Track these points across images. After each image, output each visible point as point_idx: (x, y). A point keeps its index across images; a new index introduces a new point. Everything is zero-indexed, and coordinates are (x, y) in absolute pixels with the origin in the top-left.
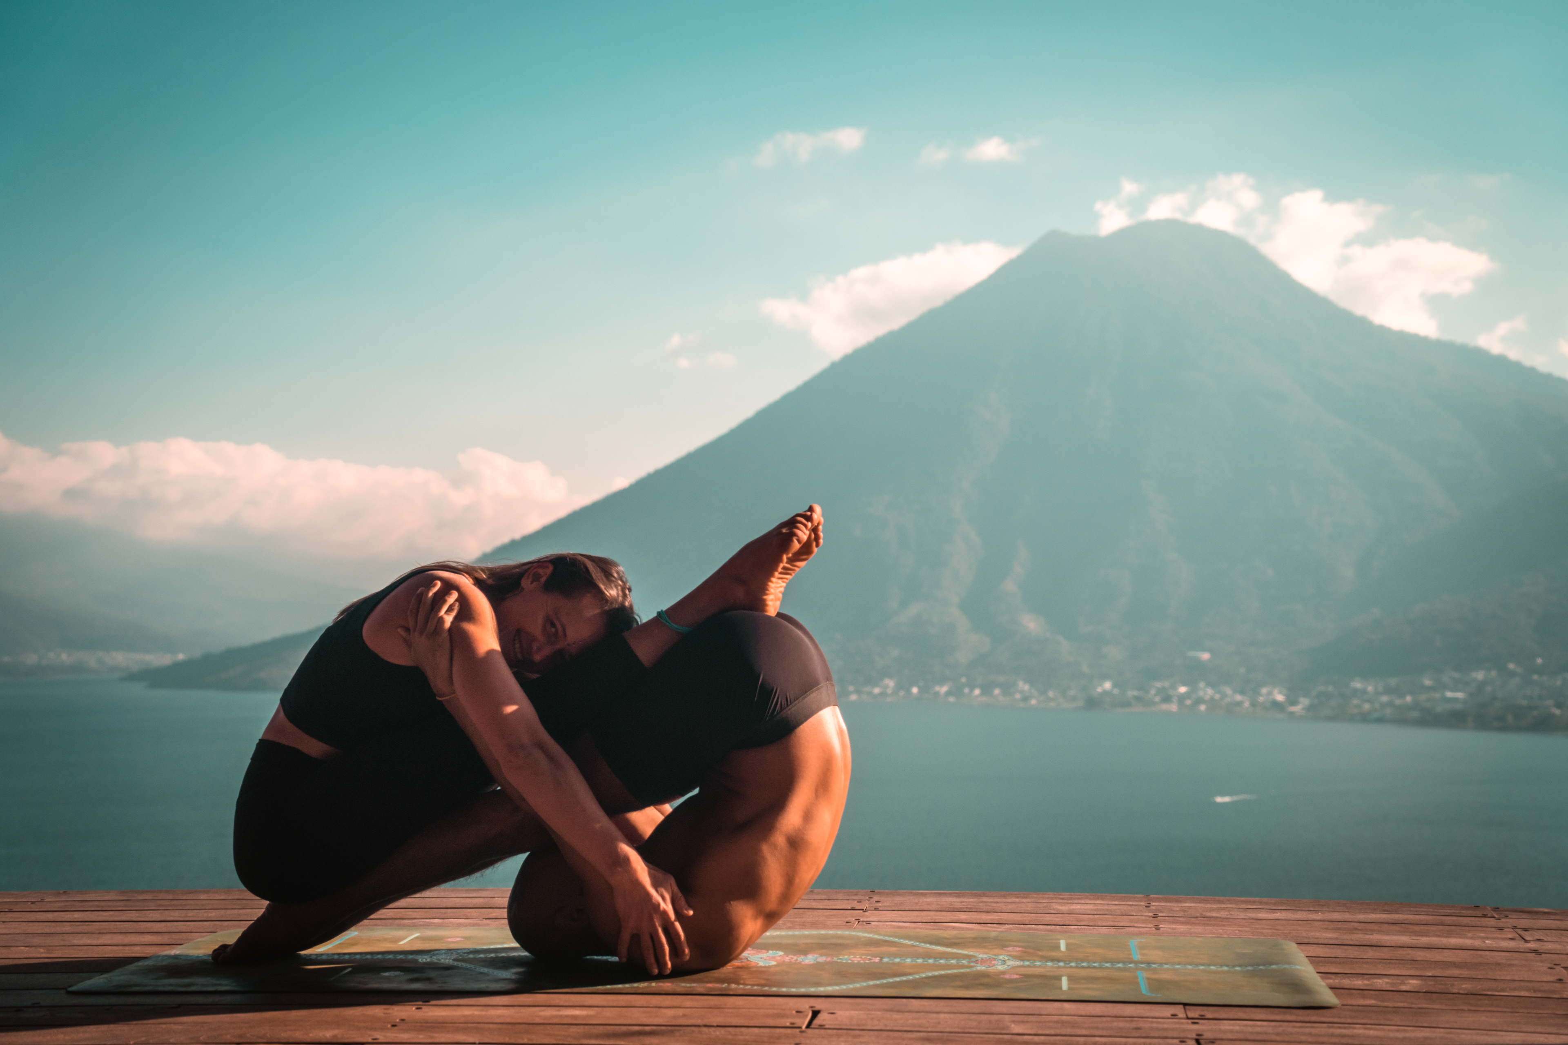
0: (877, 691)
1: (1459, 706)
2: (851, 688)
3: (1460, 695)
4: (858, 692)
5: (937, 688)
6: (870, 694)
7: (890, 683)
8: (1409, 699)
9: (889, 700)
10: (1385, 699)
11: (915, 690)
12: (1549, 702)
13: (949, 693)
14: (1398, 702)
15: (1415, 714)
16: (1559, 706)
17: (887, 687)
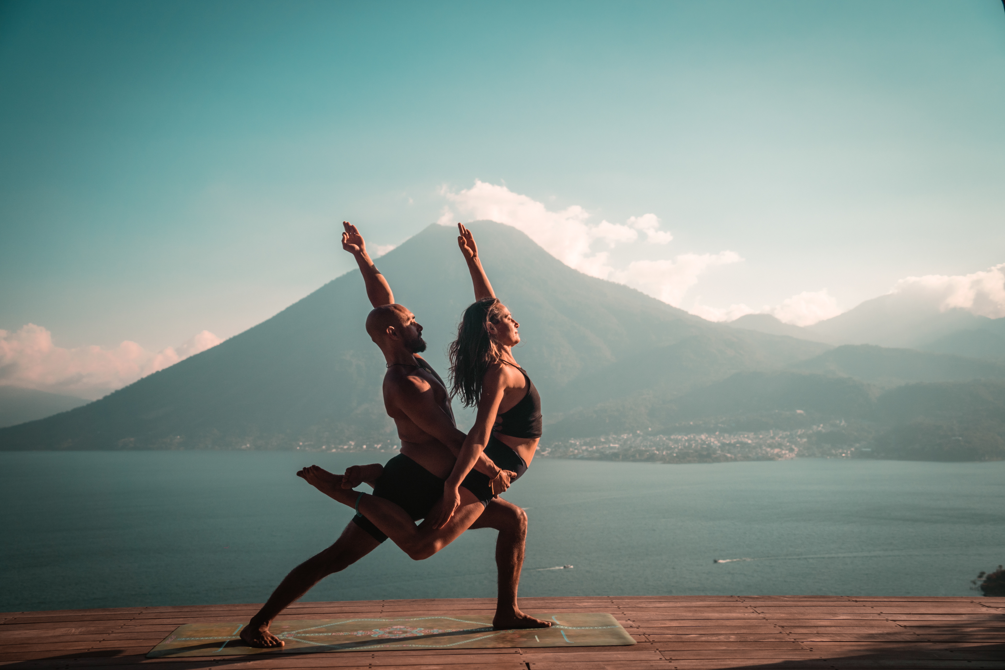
0: (345, 447)
1: (616, 451)
2: (333, 446)
3: (617, 446)
4: (335, 448)
5: (376, 446)
6: (342, 448)
7: (353, 443)
8: (595, 447)
9: (351, 451)
10: (584, 448)
11: (365, 447)
12: (654, 448)
13: (381, 448)
14: (590, 449)
15: (597, 455)
16: (658, 450)
17: (351, 445)
